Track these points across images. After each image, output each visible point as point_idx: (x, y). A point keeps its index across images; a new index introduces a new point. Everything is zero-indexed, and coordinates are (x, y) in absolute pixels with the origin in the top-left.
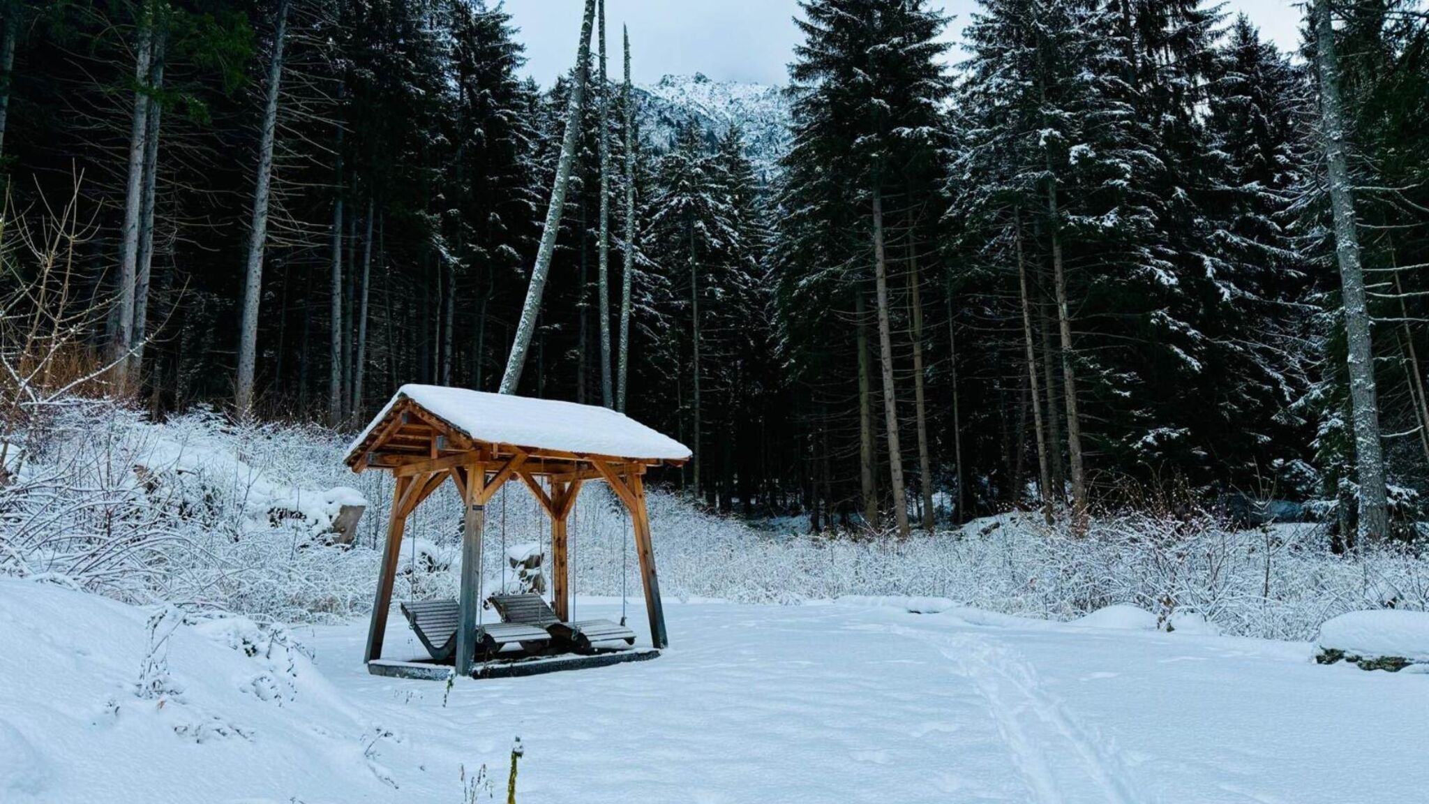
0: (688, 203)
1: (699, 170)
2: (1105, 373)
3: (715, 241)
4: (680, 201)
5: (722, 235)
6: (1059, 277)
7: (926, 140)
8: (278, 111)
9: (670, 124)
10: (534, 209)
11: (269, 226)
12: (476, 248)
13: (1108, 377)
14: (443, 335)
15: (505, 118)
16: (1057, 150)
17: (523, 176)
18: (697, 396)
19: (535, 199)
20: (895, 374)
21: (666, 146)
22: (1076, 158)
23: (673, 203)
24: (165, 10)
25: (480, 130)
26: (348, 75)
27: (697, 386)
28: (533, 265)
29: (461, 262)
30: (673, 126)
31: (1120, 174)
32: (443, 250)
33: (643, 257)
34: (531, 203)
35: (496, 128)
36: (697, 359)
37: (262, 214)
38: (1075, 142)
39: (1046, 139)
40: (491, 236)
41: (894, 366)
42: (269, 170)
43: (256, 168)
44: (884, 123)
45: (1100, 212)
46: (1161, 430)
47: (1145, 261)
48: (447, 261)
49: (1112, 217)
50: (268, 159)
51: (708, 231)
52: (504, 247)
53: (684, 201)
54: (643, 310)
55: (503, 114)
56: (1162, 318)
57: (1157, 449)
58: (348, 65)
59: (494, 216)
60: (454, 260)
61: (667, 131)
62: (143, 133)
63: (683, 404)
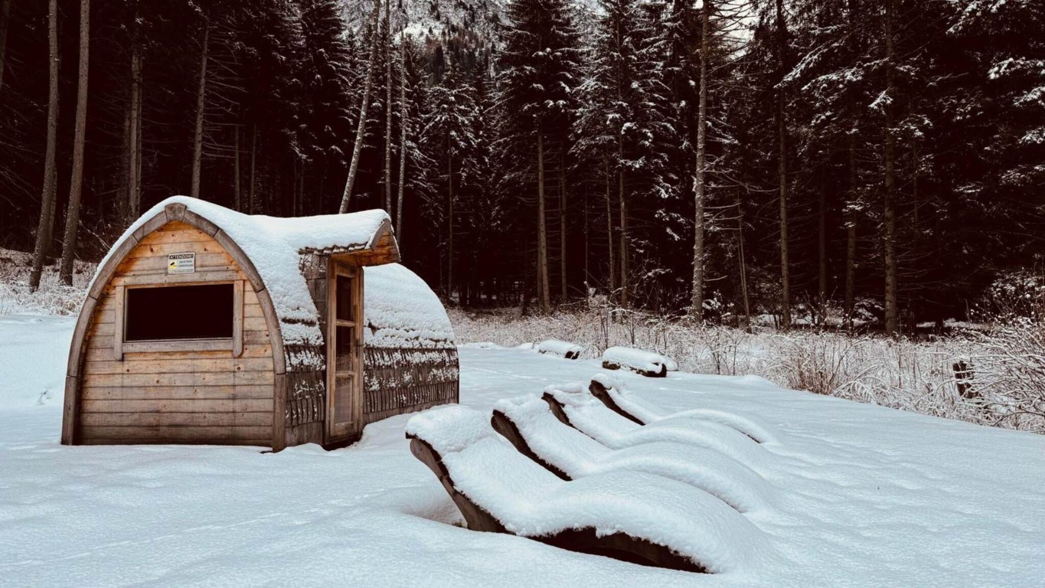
0: (446, 119)
1: (453, 98)
2: (633, 240)
3: (462, 143)
4: (441, 118)
5: (467, 140)
6: (621, 188)
7: (561, 109)
8: (206, 83)
9: (465, 8)
10: (352, 124)
11: (203, 148)
12: (318, 148)
13: (634, 243)
14: (298, 197)
15: (334, 68)
16: (618, 124)
17: (346, 102)
18: (451, 237)
19: (351, 117)
20: (547, 234)
21: (461, 25)
22: (625, 131)
23: (437, 120)
24: (153, 44)
25: (319, 76)
26: (242, 53)
27: (451, 230)
28: (351, 159)
29: (307, 158)
30: (467, 10)
31: (647, 138)
32: (297, 150)
33: (418, 152)
34: (350, 120)
35: (329, 73)
36: (451, 214)
37: (199, 142)
38: (628, 121)
39: (611, 120)
40: (326, 141)
41: (546, 229)
42: (202, 116)
43: (195, 115)
44: (540, 97)
45: (635, 158)
46: (657, 270)
47: (658, 184)
48: (300, 158)
49: (641, 162)
50: (201, 110)
51: (458, 136)
52: (333, 147)
53: (443, 118)
54: (419, 184)
55: (333, 64)
56: (661, 214)
57: (654, 279)
58: (240, 45)
59: (328, 128)
60: (304, 156)
61: (462, 13)
62: (136, 101)
63: (442, 242)
